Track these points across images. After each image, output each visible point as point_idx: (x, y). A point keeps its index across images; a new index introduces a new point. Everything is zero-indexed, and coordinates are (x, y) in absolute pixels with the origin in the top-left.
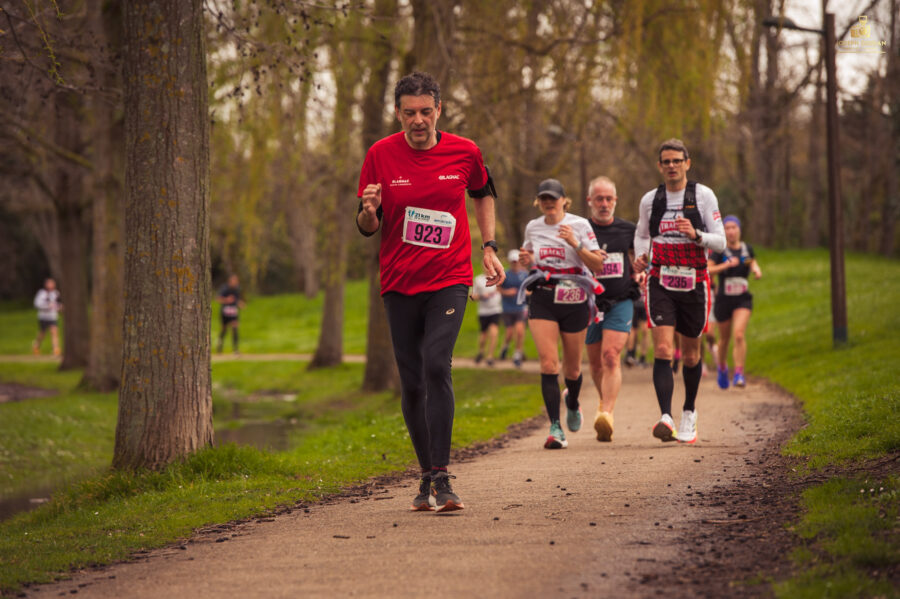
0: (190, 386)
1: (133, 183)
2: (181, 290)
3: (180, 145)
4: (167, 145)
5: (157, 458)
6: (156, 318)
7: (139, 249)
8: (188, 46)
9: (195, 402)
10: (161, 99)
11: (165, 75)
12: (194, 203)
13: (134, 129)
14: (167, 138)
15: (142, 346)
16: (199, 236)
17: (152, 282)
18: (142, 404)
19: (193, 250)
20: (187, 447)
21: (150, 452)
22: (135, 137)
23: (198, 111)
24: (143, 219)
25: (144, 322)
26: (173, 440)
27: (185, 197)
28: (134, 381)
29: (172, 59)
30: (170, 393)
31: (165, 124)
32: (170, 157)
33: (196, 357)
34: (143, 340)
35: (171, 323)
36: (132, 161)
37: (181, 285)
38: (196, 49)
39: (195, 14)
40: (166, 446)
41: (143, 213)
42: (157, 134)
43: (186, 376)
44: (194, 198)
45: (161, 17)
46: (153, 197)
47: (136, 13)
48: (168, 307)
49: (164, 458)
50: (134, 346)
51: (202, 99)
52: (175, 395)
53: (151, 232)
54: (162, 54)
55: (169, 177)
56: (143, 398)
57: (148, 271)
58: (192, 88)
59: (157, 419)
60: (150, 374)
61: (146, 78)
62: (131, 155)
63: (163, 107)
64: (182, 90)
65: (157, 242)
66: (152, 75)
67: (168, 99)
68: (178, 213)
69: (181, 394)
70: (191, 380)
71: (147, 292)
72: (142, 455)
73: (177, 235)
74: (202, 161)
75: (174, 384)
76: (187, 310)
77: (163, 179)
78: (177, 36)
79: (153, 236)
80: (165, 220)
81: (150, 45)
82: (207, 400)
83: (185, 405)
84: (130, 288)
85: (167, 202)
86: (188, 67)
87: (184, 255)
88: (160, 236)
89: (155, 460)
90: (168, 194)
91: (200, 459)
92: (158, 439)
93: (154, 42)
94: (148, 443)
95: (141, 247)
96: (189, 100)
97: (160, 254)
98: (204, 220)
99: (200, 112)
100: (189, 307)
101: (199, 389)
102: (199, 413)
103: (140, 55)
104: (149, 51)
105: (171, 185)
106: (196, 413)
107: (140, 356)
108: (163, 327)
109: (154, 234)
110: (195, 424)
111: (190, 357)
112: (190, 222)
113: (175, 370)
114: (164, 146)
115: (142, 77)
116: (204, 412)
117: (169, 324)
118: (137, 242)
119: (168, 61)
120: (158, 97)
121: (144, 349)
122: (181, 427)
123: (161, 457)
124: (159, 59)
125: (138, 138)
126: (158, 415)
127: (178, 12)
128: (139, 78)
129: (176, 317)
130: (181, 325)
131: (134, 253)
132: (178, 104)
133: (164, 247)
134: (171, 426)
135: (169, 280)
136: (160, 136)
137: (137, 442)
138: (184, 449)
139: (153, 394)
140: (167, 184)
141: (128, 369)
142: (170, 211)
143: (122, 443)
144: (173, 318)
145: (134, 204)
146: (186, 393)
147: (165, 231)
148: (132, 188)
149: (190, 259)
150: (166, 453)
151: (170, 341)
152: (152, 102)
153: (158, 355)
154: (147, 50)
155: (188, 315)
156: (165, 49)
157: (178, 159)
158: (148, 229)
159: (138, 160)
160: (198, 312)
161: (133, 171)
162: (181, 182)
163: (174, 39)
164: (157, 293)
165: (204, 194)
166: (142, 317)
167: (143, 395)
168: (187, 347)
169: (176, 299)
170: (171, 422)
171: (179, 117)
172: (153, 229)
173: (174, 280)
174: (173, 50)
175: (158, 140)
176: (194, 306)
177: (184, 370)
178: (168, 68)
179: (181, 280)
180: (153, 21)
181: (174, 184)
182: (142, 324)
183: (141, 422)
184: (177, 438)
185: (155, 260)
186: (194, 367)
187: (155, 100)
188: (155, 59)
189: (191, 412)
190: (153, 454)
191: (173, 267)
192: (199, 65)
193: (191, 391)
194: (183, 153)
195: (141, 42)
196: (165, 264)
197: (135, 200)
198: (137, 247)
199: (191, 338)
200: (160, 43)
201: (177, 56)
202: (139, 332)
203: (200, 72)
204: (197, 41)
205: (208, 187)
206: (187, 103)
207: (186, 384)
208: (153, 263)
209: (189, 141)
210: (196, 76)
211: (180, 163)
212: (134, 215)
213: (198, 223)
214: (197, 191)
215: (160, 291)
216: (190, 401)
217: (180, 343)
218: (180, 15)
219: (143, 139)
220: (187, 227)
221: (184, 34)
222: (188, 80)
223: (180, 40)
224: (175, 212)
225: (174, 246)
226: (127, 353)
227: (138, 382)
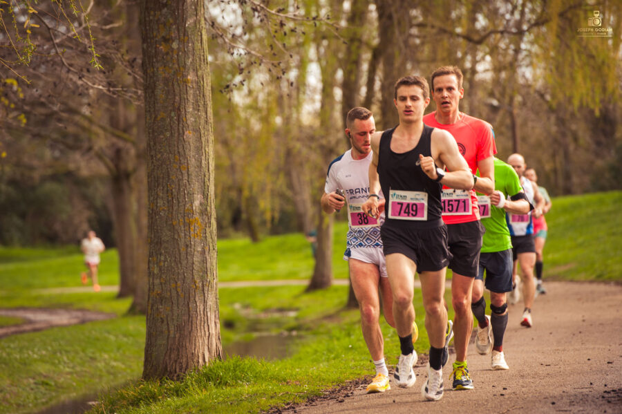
0: (202, 312)
1: (153, 153)
2: (192, 236)
3: (188, 122)
4: (179, 122)
5: (178, 370)
6: (174, 259)
7: (159, 205)
8: (193, 43)
9: (206, 324)
10: (173, 85)
11: (176, 66)
12: (201, 166)
13: (152, 110)
14: (179, 116)
15: (163, 281)
16: (206, 193)
17: (170, 231)
19: (201, 204)
20: (201, 361)
21: (172, 366)
22: (153, 116)
23: (202, 94)
24: (161, 180)
25: (164, 262)
26: (190, 355)
27: (193, 162)
28: (157, 309)
29: (180, 53)
30: (186, 318)
31: (177, 105)
32: (181, 132)
33: (206, 289)
34: (164, 276)
35: (186, 262)
36: (151, 135)
37: (192, 232)
38: (200, 44)
39: (198, 17)
40: (184, 360)
41: (162, 175)
42: (170, 113)
43: (198, 304)
44: (201, 162)
45: (171, 21)
46: (168, 163)
47: (151, 18)
48: (183, 249)
49: (183, 370)
50: (157, 281)
51: (205, 84)
52: (191, 319)
53: (167, 191)
54: (172, 50)
55: (180, 147)
56: (165, 322)
57: (166, 222)
58: (197, 76)
59: (177, 339)
60: (170, 304)
61: (161, 69)
62: (151, 131)
63: (174, 91)
64: (189, 77)
65: (173, 198)
66: (165, 66)
67: (178, 84)
68: (188, 174)
69: (194, 319)
70: (202, 307)
71: (166, 239)
72: (166, 368)
73: (188, 192)
74: (206, 133)
75: (189, 311)
76: (198, 252)
77: (176, 148)
78: (184, 35)
79: (169, 194)
80: (179, 181)
81: (163, 43)
82: (215, 323)
83: (198, 328)
84: (153, 236)
85: (180, 168)
86: (193, 60)
87: (194, 208)
88: (175, 193)
89: (176, 372)
90: (180, 160)
91: (210, 370)
92: (178, 355)
93: (167, 40)
94: (170, 358)
95: (160, 203)
96: (194, 85)
97: (175, 208)
98: (209, 180)
99: (204, 96)
100: (199, 249)
101: (209, 314)
102: (209, 334)
103: (156, 51)
104: (162, 48)
105: (182, 153)
106: (207, 333)
107: (162, 289)
108: (179, 265)
109: (170, 192)
110: (206, 342)
111: (201, 288)
112: (198, 182)
113: (189, 299)
114: (177, 123)
115: (157, 69)
116: (214, 332)
117: (184, 262)
118: (157, 199)
119: (178, 55)
120: (170, 84)
121: (165, 284)
122: (195, 345)
123: (181, 369)
124: (171, 53)
125: (156, 117)
126: (177, 336)
127: (185, 16)
128: (155, 69)
129: (189, 257)
130: (193, 263)
131: (155, 208)
132: (186, 90)
133: (179, 202)
134: (188, 344)
135: (183, 229)
136: (173, 114)
137: (162, 358)
138: (198, 362)
139: (173, 319)
140: (179, 152)
141: (153, 300)
142: (182, 173)
143: (149, 359)
144: (187, 258)
145: (154, 169)
146: (199, 318)
147: (179, 189)
148: (152, 156)
149: (199, 211)
150: (184, 366)
151: (184, 276)
152: (166, 88)
153: (176, 287)
154: (161, 47)
155: (199, 255)
156: (175, 45)
157: (187, 133)
158: (166, 189)
159: (156, 134)
160: (207, 253)
161: (152, 143)
162: (190, 150)
163: (182, 37)
164: (174, 239)
165: (208, 160)
166: (163, 258)
167: (165, 320)
168: (198, 281)
169: (188, 243)
170: (188, 340)
171: (187, 99)
172: (169, 188)
173: (187, 228)
174: (181, 46)
175: (171, 118)
176: (203, 248)
177: (197, 299)
178: (178, 60)
179: (192, 228)
180: (165, 24)
181: (184, 151)
183: (164, 342)
184: (193, 354)
185: (172, 213)
186: (205, 297)
187: (168, 86)
188: (167, 54)
189: (203, 333)
190: (174, 367)
191: (186, 218)
192: (202, 57)
193: (202, 316)
194: (191, 127)
195: (156, 41)
196: (179, 215)
197: (154, 166)
198: (157, 203)
199: (201, 274)
200: (171, 42)
201: (185, 51)
202: (160, 270)
203: (202, 63)
204: (199, 38)
205: (211, 153)
206: (193, 88)
207: (198, 310)
208: (170, 216)
209: (195, 118)
210: (200, 66)
211: (189, 135)
212: (154, 177)
213: (204, 183)
214: (203, 158)
215: (176, 237)
216: (202, 324)
217: (193, 278)
218: (186, 19)
219: (159, 117)
220: (196, 186)
221: (189, 33)
222: (194, 70)
223: (186, 38)
224: (186, 175)
225: (186, 201)
226: (152, 287)
227: (161, 310)
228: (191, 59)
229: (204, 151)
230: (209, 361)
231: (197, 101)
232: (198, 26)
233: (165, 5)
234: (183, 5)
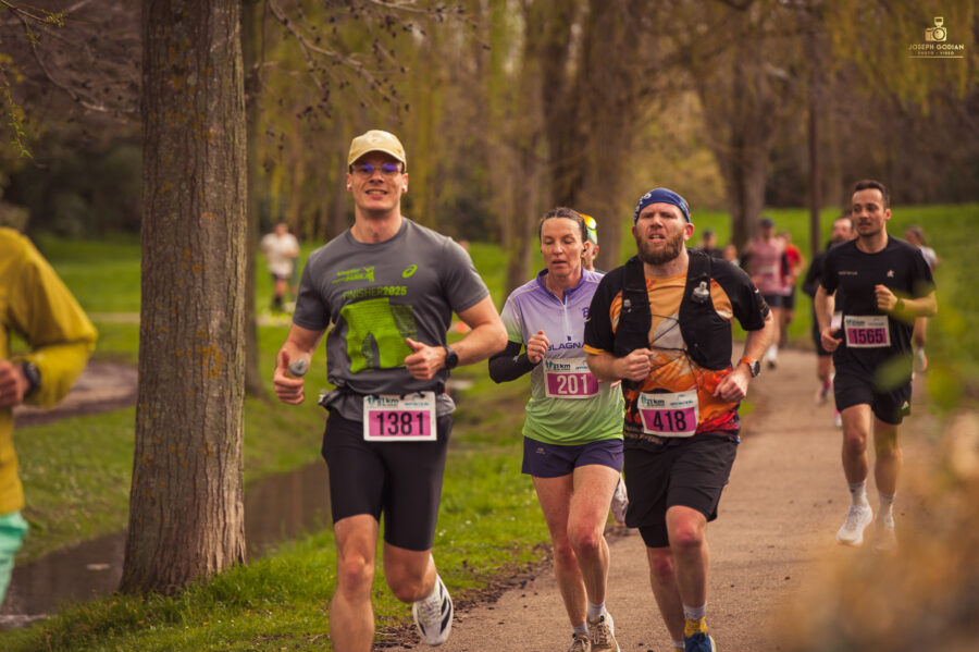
0: (215, 491)
1: (151, 243)
2: (205, 375)
3: (207, 198)
4: (192, 198)
5: (173, 579)
6: (175, 408)
7: (156, 323)
8: (220, 78)
9: (220, 510)
10: (186, 141)
11: (192, 112)
12: (224, 267)
13: (153, 177)
14: (193, 190)
15: (157, 441)
16: (230, 308)
17: (171, 364)
18: (156, 512)
19: (222, 325)
20: (210, 566)
21: (165, 572)
22: (154, 187)
23: (230, 156)
24: (161, 286)
25: (161, 412)
26: (193, 557)
27: (211, 260)
28: (147, 483)
29: (200, 93)
30: (189, 499)
31: (190, 172)
32: (195, 212)
33: (223, 455)
34: (159, 434)
35: (193, 413)
36: (150, 216)
37: (205, 368)
38: (231, 80)
39: (230, 38)
40: (184, 563)
41: (163, 279)
42: (180, 184)
43: (209, 479)
44: (224, 261)
45: (188, 42)
46: (173, 260)
47: (157, 36)
48: (190, 393)
49: (181, 580)
50: (148, 441)
51: (237, 141)
52: (197, 501)
53: (170, 303)
54: (187, 86)
55: (193, 236)
56: (158, 504)
57: (166, 351)
58: (225, 128)
59: (174, 533)
60: (167, 476)
61: (169, 115)
62: (149, 209)
63: (187, 150)
64: (212, 130)
65: (177, 315)
66: (175, 112)
67: (194, 140)
68: (204, 279)
69: (202, 502)
70: (215, 484)
71: (165, 377)
72: (155, 575)
73: (202, 307)
74: (235, 217)
75: (195, 489)
76: (213, 398)
77: (187, 239)
78: (207, 65)
79: (173, 308)
80: (188, 289)
81: (174, 76)
82: (236, 508)
83: (208, 516)
84: (145, 370)
85: (190, 269)
86: (219, 103)
87: (210, 331)
88: (181, 307)
89: (170, 582)
90: (192, 257)
91: (222, 583)
92: (175, 556)
93: (179, 71)
94: (162, 561)
95: (158, 320)
96: (219, 142)
97: (181, 330)
98: (236, 288)
99: (233, 159)
100: (216, 395)
101: (226, 494)
102: (225, 524)
103: (162, 88)
104: (172, 83)
105: (196, 247)
106: (222, 524)
107: (155, 453)
108: (183, 418)
109: (174, 305)
110: (220, 536)
111: (215, 455)
112: (218, 291)
113: (196, 471)
114: (189, 199)
115: (164, 114)
116: (233, 521)
117: (191, 415)
118: (153, 316)
119: (196, 95)
120: (182, 139)
121: (160, 445)
122: (202, 541)
123: (177, 578)
124: (185, 93)
125: (158, 189)
126: (175, 526)
127: (209, 36)
128: (160, 116)
129: (198, 406)
130: (205, 416)
131: (150, 328)
132: (207, 149)
133: (187, 321)
134: (190, 540)
135: (191, 362)
136: (183, 186)
137: (150, 559)
138: (206, 567)
139: (170, 500)
140: (191, 245)
141: (141, 468)
142: (194, 278)
143: (131, 558)
144: (195, 407)
145: (151, 268)
146: (210, 499)
147: (188, 302)
148: (149, 248)
149: (218, 336)
150: (183, 573)
151: (190, 436)
152: (175, 145)
153: (177, 452)
154: (171, 82)
155: (214, 403)
156: (192, 80)
157: (204, 215)
158: (167, 300)
159: (156, 215)
160: (227, 400)
161: (150, 229)
162: (207, 243)
163: (203, 69)
164: (177, 377)
165: (236, 257)
166: (158, 406)
167: (158, 501)
168: (211, 443)
169: (199, 385)
170: (191, 534)
171: (208, 163)
172: (173, 299)
173: (197, 361)
174: (201, 81)
175: (181, 193)
176: (222, 393)
177: (208, 471)
178: (195, 102)
179: (206, 362)
180: (177, 47)
181: (199, 244)
182: (157, 414)
183: (155, 535)
184: (197, 554)
185: (175, 338)
186: (220, 468)
187: (178, 142)
188: (180, 92)
189: (215, 523)
190: (167, 574)
191: (197, 346)
192: (234, 100)
193: (216, 497)
194: (211, 207)
195: (163, 72)
196: (187, 342)
197: (153, 264)
198: (154, 321)
199: (217, 432)
200: (185, 74)
201: (207, 90)
202: (154, 424)
203: (233, 108)
204: (231, 70)
205: (242, 248)
206: (217, 146)
207: (209, 488)
208: (172, 341)
209: (219, 193)
210: (229, 113)
211: (208, 219)
212: (151, 281)
213: (228, 292)
214: (229, 254)
215: (180, 375)
216: (215, 509)
217: (203, 438)
218: (211, 40)
219: (163, 190)
220: (215, 297)
221: (215, 62)
222: (220, 119)
223: (210, 69)
224: (200, 279)
225: (198, 321)
226: (140, 449)
227: (152, 485)
228: (215, 103)
229: (229, 243)
230: (223, 568)
231: (222, 167)
232: (229, 52)
233: (179, 18)
234: (207, 19)
